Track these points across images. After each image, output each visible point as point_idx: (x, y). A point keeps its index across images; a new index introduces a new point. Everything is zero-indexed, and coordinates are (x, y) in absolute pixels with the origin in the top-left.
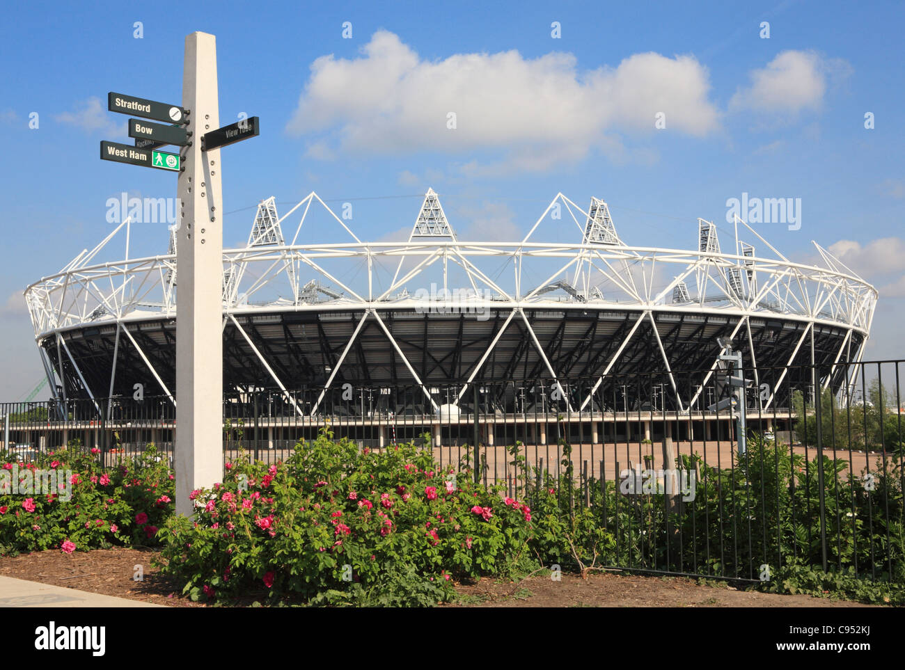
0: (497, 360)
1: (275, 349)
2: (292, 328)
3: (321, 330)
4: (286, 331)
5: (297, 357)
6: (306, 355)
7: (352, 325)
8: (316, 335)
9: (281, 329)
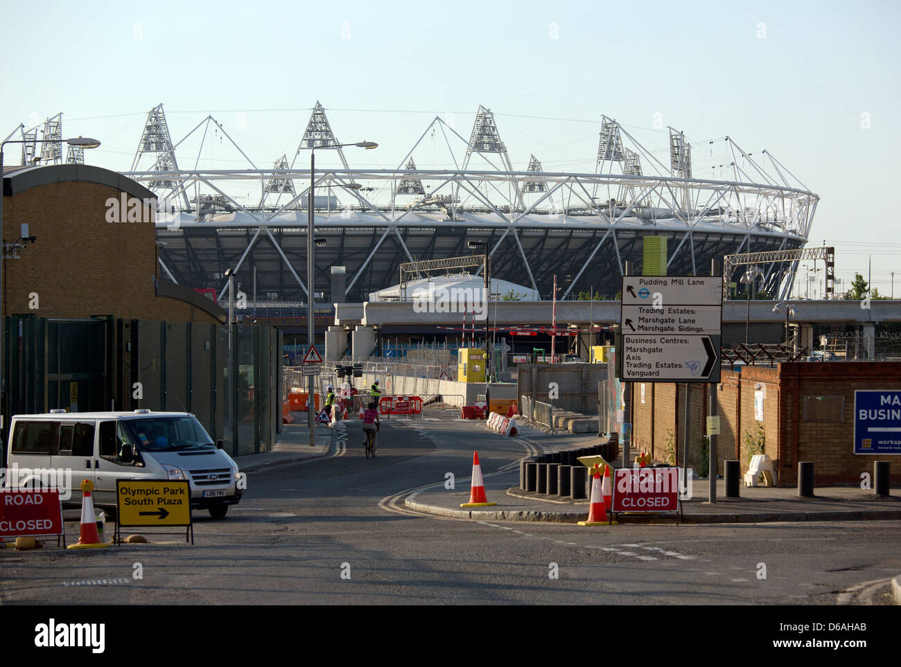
0: (374, 269)
1: (173, 257)
2: (192, 240)
3: (218, 242)
4: (188, 243)
5: (195, 266)
6: (202, 264)
7: (246, 239)
8: (214, 246)
9: (183, 240)
